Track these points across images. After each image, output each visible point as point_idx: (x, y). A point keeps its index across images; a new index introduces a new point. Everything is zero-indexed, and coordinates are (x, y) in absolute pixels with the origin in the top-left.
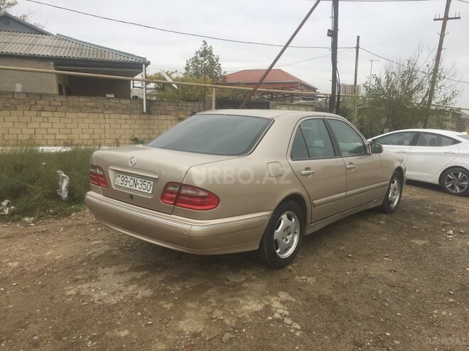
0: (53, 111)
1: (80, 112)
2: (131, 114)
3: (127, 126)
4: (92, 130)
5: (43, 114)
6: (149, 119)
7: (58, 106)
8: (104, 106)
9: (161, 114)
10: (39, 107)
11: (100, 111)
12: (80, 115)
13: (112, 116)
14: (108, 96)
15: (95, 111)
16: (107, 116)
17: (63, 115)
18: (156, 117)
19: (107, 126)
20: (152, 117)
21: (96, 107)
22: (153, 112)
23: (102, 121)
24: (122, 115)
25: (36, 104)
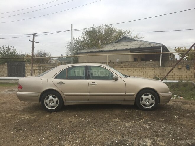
0: (125, 67)
1: (135, 67)
2: (155, 67)
3: (153, 72)
4: (138, 74)
5: (122, 68)
6: (163, 69)
7: (127, 66)
8: (144, 65)
9: (169, 67)
10: (121, 66)
11: (142, 66)
12: (134, 68)
13: (146, 68)
14: (151, 60)
15: (140, 67)
16: (145, 68)
17: (128, 68)
18: (167, 68)
19: (145, 72)
20: (165, 68)
21: (140, 65)
22: (165, 66)
23: (142, 70)
24: (151, 68)
25: (120, 65)
